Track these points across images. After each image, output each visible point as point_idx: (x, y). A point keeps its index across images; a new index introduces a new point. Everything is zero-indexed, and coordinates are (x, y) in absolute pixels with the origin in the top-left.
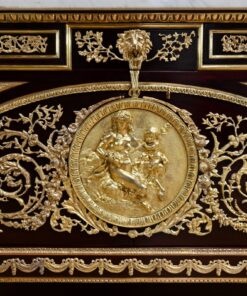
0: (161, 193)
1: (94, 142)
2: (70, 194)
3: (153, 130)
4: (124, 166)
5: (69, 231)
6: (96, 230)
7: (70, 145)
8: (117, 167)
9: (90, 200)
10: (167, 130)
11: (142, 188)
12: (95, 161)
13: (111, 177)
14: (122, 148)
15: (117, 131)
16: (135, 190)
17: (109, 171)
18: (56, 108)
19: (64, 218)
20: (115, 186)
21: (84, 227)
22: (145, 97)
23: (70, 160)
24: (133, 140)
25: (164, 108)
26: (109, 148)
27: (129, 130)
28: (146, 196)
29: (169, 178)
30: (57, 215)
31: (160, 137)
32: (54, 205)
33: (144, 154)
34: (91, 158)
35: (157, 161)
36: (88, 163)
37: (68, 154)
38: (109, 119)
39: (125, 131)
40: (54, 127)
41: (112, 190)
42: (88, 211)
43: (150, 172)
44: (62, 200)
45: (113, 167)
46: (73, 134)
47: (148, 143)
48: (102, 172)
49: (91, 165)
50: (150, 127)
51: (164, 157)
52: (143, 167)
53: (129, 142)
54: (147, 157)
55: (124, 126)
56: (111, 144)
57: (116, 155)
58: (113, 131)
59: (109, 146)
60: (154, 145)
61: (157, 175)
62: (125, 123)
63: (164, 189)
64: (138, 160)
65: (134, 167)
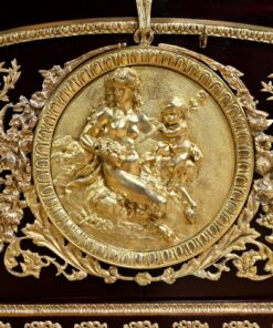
0: (190, 210)
1: (76, 124)
2: (37, 215)
3: (178, 102)
4: (127, 165)
5: (37, 275)
6: (82, 274)
7: (34, 130)
8: (115, 168)
9: (70, 222)
10: (201, 102)
11: (158, 202)
12: (78, 157)
13: (106, 184)
14: (122, 134)
15: (114, 104)
16: (146, 207)
17: (102, 173)
18: (8, 65)
19: (27, 254)
20: (112, 199)
21: (61, 269)
22: (162, 45)
23: (35, 155)
24: (141, 120)
25: (194, 63)
26: (101, 134)
27: (135, 103)
28: (164, 216)
29: (204, 185)
30: (14, 250)
31: (189, 114)
32: (10, 233)
33: (161, 144)
34: (70, 152)
35: (184, 156)
36: (65, 159)
37: (30, 145)
38: (100, 84)
39: (128, 105)
40: (6, 99)
41: (106, 206)
42: (66, 242)
43: (171, 175)
44: (22, 224)
45: (109, 167)
46: (38, 110)
47: (167, 125)
48: (91, 176)
49: (71, 164)
50: (171, 98)
51: (196, 149)
52: (159, 165)
53: (136, 123)
54: (167, 149)
55: (126, 96)
56: (104, 127)
57: (113, 146)
58: (108, 106)
59: (101, 131)
60: (178, 129)
61: (184, 179)
62: (128, 90)
63: (195, 204)
64: (151, 155)
65: (145, 167)
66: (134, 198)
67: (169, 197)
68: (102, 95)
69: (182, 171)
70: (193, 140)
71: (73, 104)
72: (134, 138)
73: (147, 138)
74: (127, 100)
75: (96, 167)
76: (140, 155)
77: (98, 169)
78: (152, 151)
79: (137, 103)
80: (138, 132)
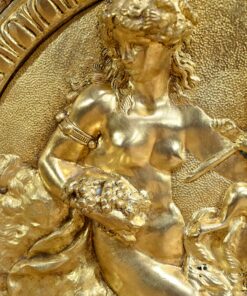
33: (243, 189)
48: (64, 257)
49: (20, 221)
52: (236, 243)
56: (95, 139)
57: (113, 194)
58: (107, 84)
59: (88, 149)
62: (155, 48)
64: (215, 215)
65: (198, 245)
68: (91, 55)
71: (23, 80)
72: (173, 172)
75: (76, 235)
76: (185, 213)
77: (82, 241)
79: (181, 78)
80: (183, 155)
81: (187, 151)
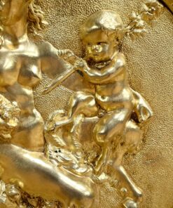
3: (110, 20)
10: (149, 20)
14: (12, 79)
27: (32, 23)
31: (128, 42)
33: (81, 96)
43: (100, 148)
47: (91, 62)
50: (98, 13)
51: (142, 102)
52: (78, 132)
53: (34, 60)
54: (93, 103)
55: (14, 10)
60: (111, 70)
61: (121, 152)
63: (138, 191)
64: (64, 115)
65: (54, 136)
66: (38, 188)
67: (98, 183)
69: (118, 141)
70: (136, 86)
72: (34, 87)
73: (56, 85)
74: (18, 18)
76: (44, 115)
78: (66, 108)
79: (35, 23)
80: (40, 75)
81: (43, 72)
